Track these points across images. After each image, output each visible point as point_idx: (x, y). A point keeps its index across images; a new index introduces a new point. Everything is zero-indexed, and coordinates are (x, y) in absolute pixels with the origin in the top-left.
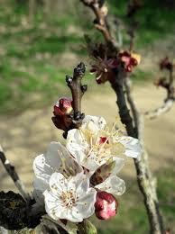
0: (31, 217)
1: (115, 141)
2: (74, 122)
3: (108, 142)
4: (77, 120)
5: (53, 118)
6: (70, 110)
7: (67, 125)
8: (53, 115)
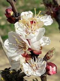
0: (19, 78)
1: (38, 21)
2: (16, 18)
3: (35, 22)
4: (17, 17)
5: (7, 20)
6: (12, 13)
7: (14, 21)
8: (7, 18)
